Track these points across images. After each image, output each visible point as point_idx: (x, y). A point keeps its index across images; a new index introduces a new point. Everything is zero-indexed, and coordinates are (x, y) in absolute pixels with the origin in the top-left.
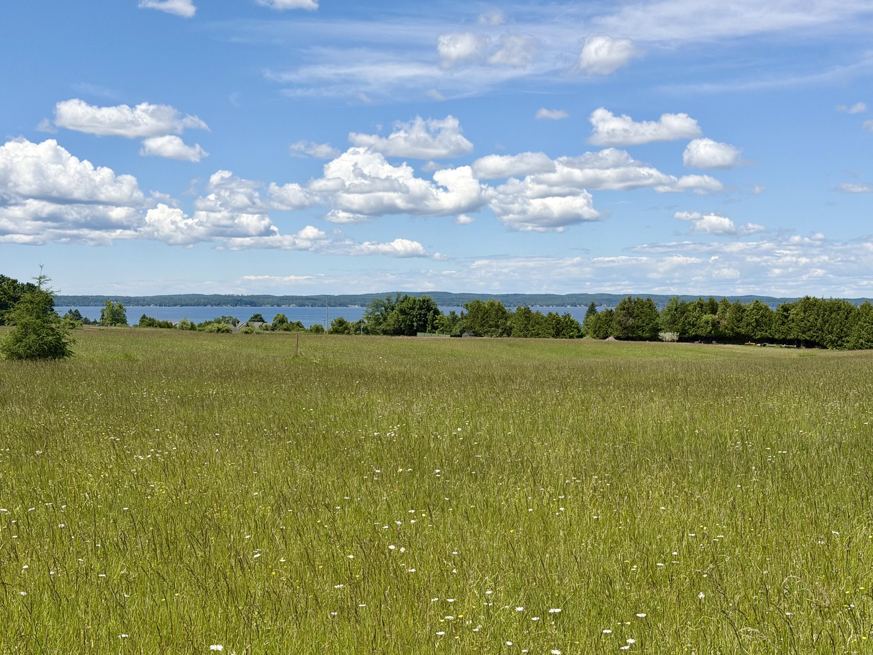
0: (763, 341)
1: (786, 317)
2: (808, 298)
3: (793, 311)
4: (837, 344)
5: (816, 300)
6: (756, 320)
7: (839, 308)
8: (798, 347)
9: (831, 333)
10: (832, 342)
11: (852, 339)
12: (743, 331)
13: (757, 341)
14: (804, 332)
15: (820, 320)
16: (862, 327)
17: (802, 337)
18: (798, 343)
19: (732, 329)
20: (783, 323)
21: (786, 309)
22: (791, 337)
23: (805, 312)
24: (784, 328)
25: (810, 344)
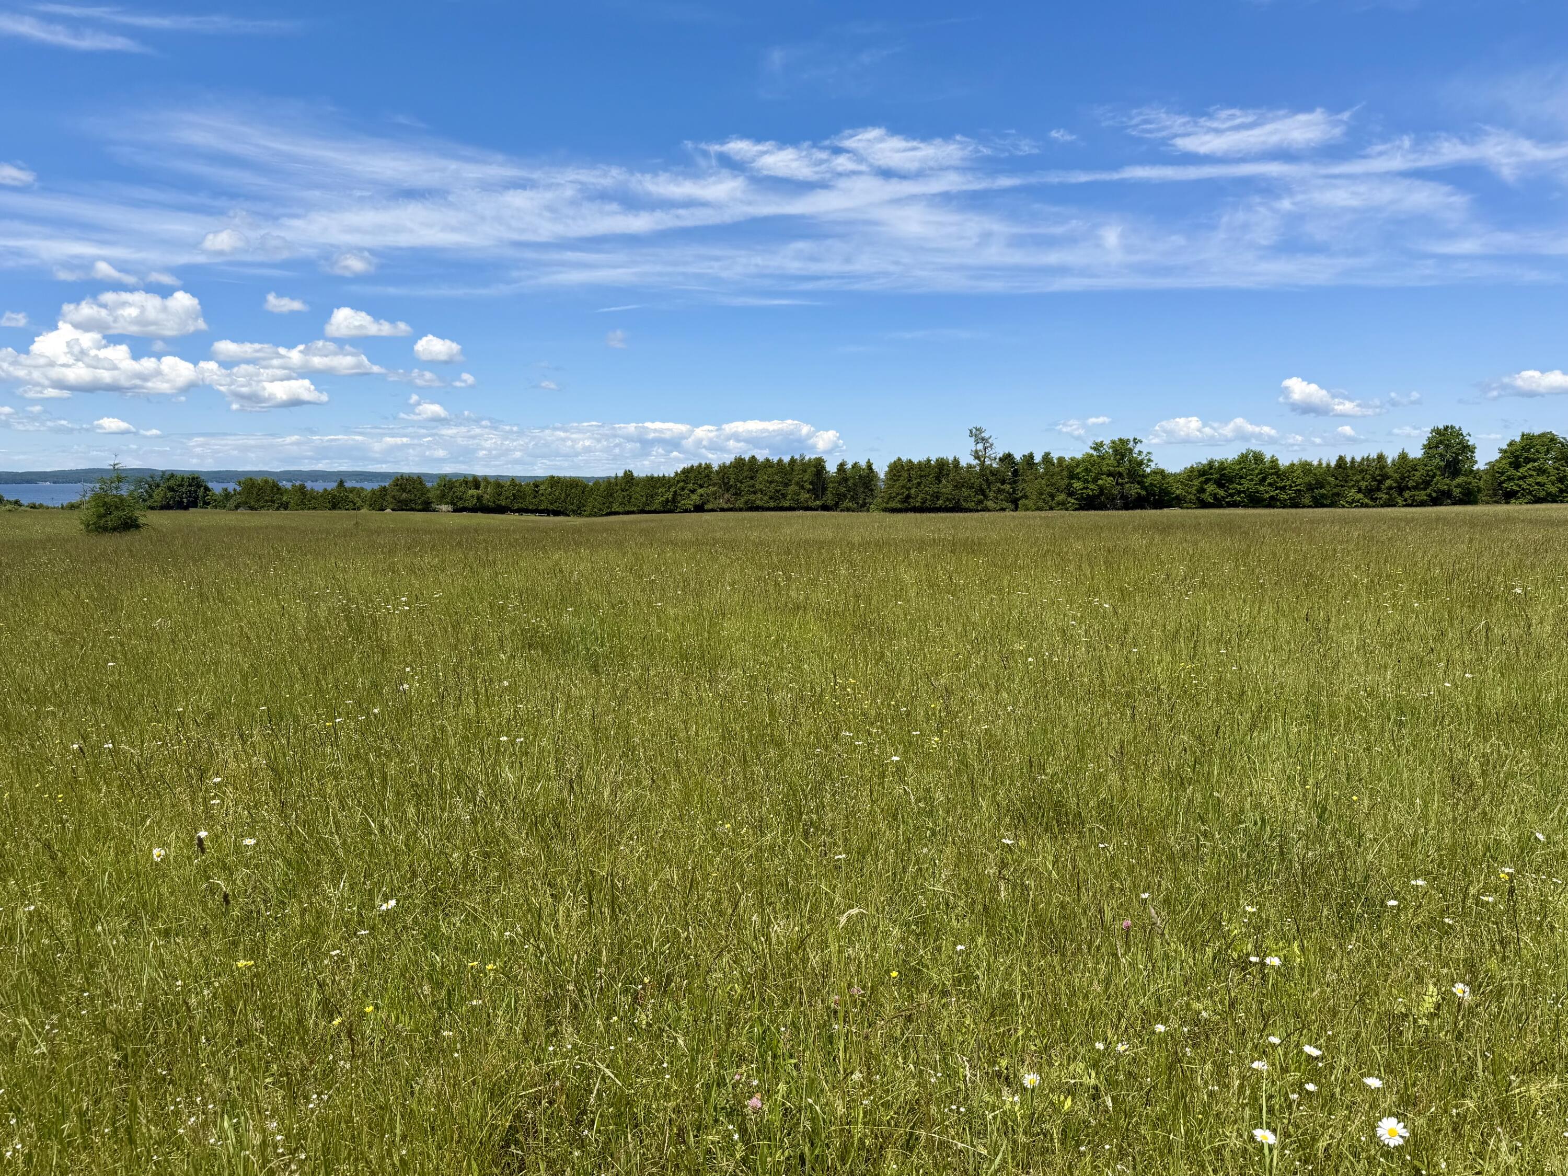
0: (520, 511)
1: (537, 492)
2: (553, 477)
3: (542, 487)
4: (578, 512)
5: (559, 478)
6: (514, 495)
7: (577, 485)
8: (548, 515)
9: (572, 504)
10: (573, 511)
11: (588, 509)
12: (503, 503)
13: (515, 511)
14: (551, 504)
15: (563, 494)
16: (595, 499)
17: (551, 507)
18: (547, 512)
19: (494, 502)
20: (535, 497)
21: (536, 486)
22: (542, 507)
23: (551, 488)
24: (536, 501)
25: (556, 513)
